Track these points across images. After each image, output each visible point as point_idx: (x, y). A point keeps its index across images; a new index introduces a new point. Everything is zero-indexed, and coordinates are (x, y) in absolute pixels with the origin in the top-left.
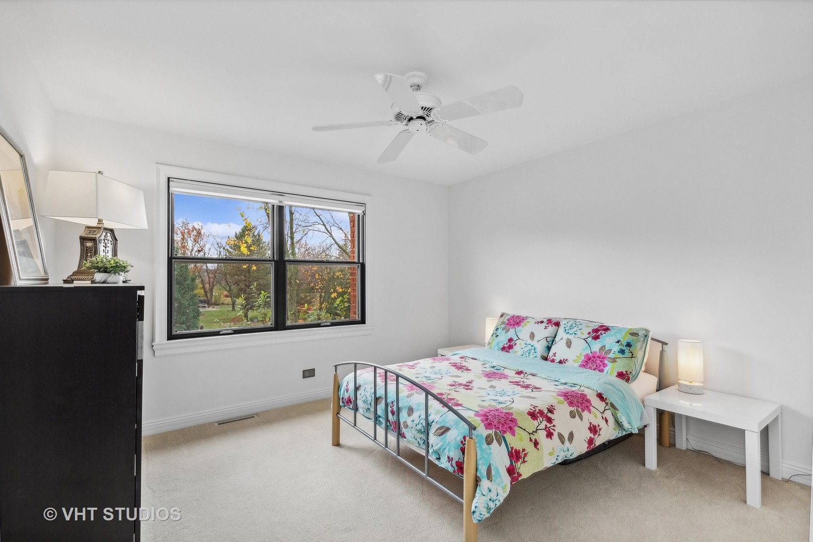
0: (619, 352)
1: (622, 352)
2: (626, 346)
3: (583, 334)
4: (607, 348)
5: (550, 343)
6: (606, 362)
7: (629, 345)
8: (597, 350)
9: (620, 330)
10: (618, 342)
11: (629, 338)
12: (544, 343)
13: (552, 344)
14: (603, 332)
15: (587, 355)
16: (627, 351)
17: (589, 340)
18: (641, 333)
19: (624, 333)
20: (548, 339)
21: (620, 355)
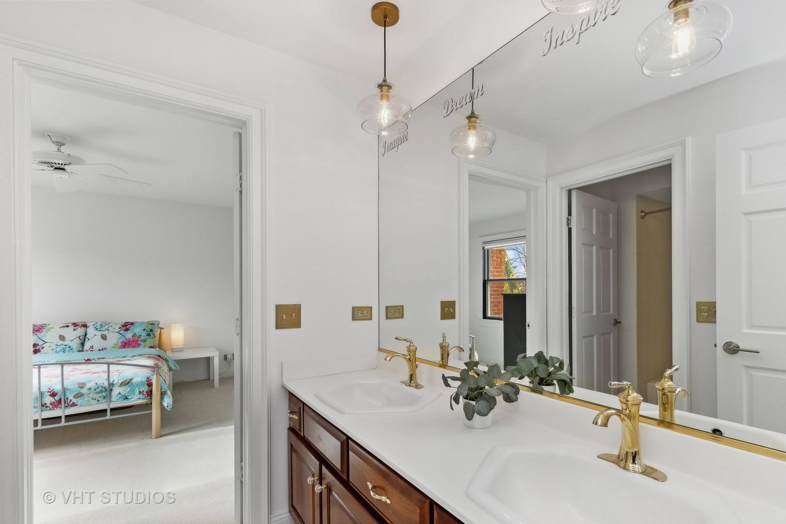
0: (147, 335)
1: (149, 335)
2: (150, 331)
3: (114, 329)
4: (138, 335)
5: (83, 340)
6: (139, 343)
7: (151, 330)
8: (131, 337)
9: (142, 323)
10: (144, 330)
11: (150, 327)
12: (78, 341)
13: (84, 341)
14: (131, 326)
15: (123, 342)
16: (151, 334)
17: (122, 332)
18: (156, 323)
19: (146, 324)
20: (81, 338)
21: (148, 337)
